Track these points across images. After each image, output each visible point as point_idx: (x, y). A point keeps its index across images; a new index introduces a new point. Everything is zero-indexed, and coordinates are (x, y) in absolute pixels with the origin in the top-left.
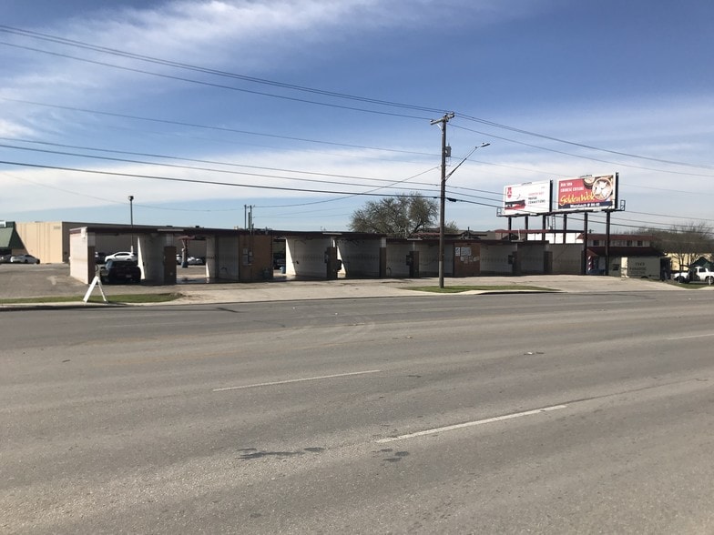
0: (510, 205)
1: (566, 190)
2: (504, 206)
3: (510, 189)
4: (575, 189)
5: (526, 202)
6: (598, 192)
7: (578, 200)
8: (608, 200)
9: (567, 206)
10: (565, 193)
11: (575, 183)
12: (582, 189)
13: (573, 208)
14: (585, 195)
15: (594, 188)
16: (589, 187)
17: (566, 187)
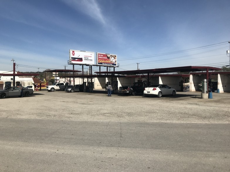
0: (74, 59)
1: (101, 57)
2: (71, 59)
3: (73, 52)
4: (104, 58)
5: (83, 59)
6: (112, 60)
7: (105, 62)
8: (115, 63)
9: (101, 63)
10: (100, 58)
11: (104, 55)
12: (106, 58)
13: (103, 64)
14: (107, 60)
15: (110, 59)
16: (109, 58)
17: (100, 56)
